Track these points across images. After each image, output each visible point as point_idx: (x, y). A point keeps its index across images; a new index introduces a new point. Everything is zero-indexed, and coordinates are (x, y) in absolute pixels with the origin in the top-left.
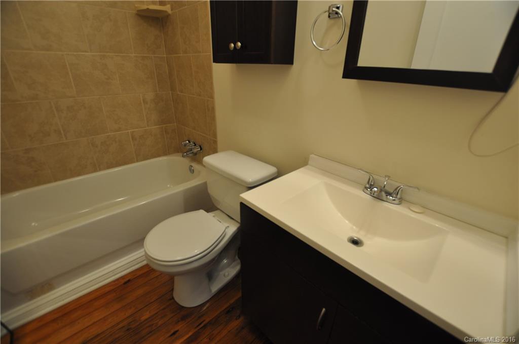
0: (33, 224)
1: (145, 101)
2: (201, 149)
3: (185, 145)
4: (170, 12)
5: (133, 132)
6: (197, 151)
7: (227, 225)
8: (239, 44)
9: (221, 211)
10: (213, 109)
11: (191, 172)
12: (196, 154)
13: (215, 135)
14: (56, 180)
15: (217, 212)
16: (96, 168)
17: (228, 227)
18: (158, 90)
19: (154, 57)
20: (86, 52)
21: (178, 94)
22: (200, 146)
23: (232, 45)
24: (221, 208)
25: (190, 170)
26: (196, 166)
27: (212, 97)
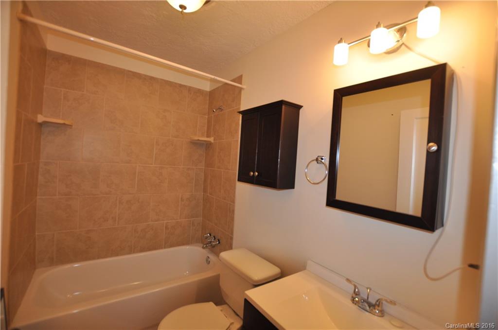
0: (68, 296)
1: (182, 200)
2: (219, 243)
3: (207, 238)
4: (212, 141)
5: (168, 222)
6: (216, 244)
7: (232, 321)
8: (257, 174)
9: (228, 305)
10: (233, 211)
11: (207, 262)
12: (214, 247)
13: (232, 233)
14: (98, 258)
15: (225, 306)
16: (132, 251)
17: (233, 323)
18: (193, 191)
19: (196, 168)
20: (151, 164)
21: (208, 196)
22: (219, 241)
23: (252, 173)
24: (228, 303)
25: (207, 260)
26: (212, 258)
27: (233, 202)
